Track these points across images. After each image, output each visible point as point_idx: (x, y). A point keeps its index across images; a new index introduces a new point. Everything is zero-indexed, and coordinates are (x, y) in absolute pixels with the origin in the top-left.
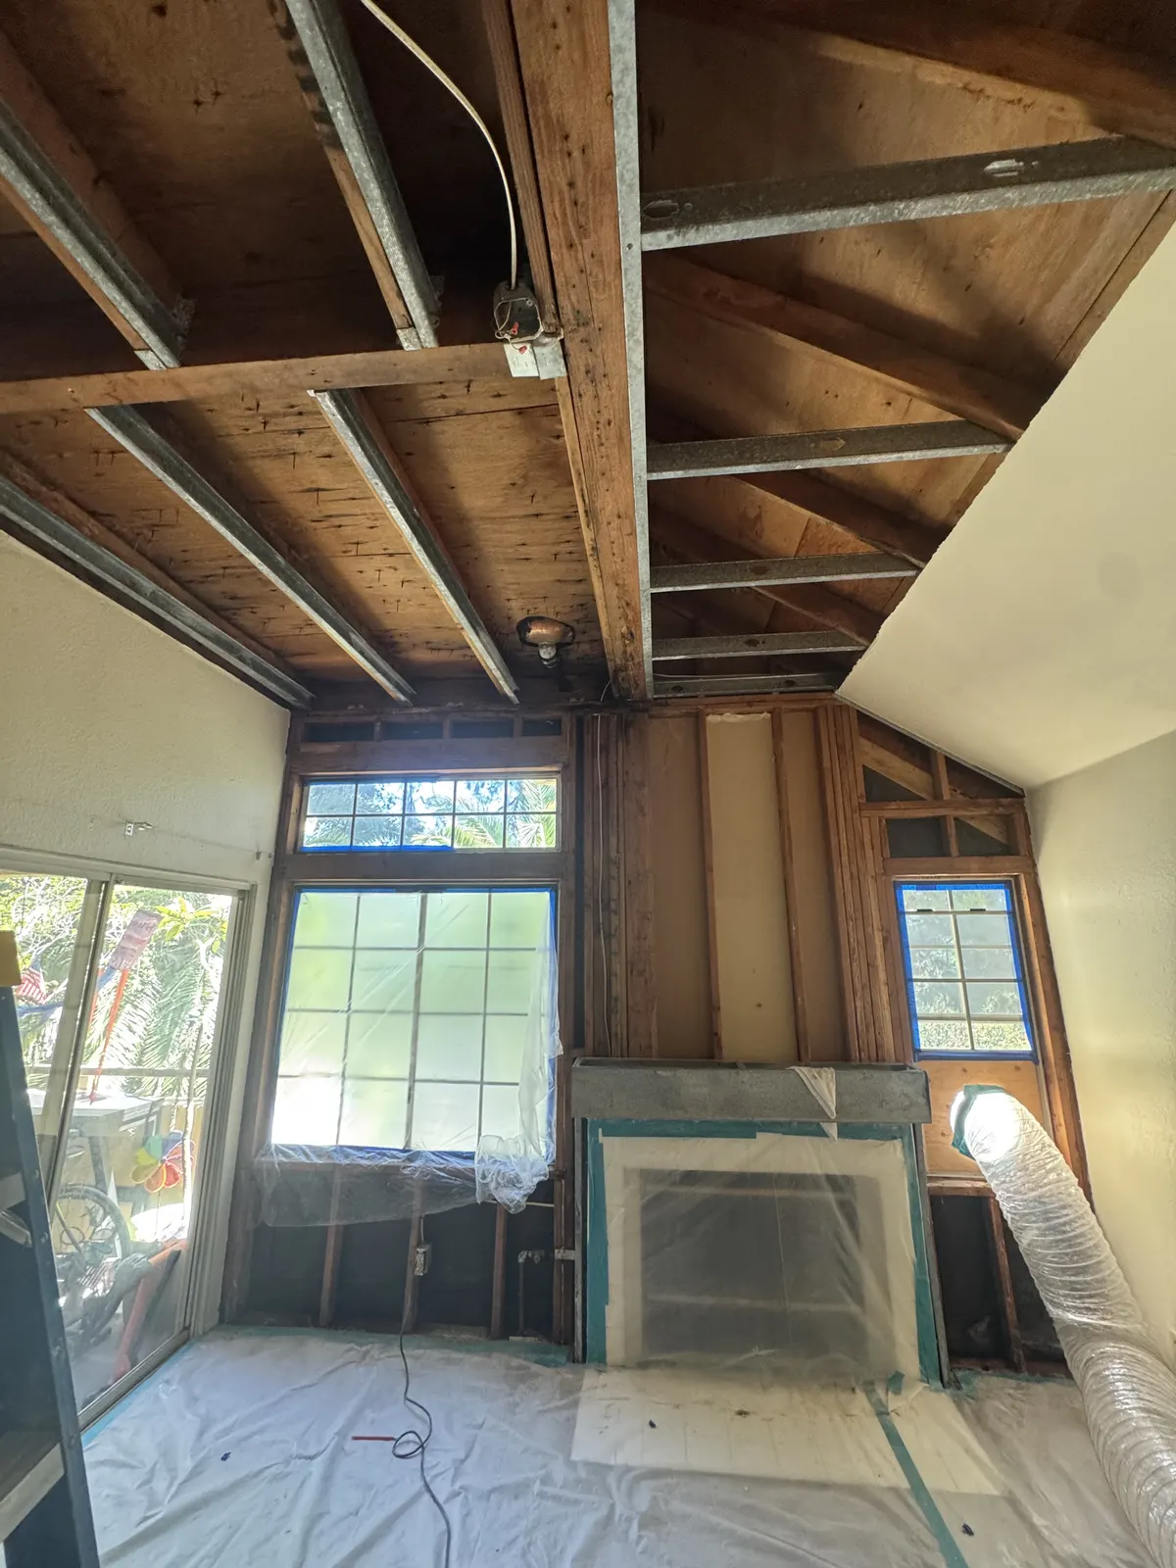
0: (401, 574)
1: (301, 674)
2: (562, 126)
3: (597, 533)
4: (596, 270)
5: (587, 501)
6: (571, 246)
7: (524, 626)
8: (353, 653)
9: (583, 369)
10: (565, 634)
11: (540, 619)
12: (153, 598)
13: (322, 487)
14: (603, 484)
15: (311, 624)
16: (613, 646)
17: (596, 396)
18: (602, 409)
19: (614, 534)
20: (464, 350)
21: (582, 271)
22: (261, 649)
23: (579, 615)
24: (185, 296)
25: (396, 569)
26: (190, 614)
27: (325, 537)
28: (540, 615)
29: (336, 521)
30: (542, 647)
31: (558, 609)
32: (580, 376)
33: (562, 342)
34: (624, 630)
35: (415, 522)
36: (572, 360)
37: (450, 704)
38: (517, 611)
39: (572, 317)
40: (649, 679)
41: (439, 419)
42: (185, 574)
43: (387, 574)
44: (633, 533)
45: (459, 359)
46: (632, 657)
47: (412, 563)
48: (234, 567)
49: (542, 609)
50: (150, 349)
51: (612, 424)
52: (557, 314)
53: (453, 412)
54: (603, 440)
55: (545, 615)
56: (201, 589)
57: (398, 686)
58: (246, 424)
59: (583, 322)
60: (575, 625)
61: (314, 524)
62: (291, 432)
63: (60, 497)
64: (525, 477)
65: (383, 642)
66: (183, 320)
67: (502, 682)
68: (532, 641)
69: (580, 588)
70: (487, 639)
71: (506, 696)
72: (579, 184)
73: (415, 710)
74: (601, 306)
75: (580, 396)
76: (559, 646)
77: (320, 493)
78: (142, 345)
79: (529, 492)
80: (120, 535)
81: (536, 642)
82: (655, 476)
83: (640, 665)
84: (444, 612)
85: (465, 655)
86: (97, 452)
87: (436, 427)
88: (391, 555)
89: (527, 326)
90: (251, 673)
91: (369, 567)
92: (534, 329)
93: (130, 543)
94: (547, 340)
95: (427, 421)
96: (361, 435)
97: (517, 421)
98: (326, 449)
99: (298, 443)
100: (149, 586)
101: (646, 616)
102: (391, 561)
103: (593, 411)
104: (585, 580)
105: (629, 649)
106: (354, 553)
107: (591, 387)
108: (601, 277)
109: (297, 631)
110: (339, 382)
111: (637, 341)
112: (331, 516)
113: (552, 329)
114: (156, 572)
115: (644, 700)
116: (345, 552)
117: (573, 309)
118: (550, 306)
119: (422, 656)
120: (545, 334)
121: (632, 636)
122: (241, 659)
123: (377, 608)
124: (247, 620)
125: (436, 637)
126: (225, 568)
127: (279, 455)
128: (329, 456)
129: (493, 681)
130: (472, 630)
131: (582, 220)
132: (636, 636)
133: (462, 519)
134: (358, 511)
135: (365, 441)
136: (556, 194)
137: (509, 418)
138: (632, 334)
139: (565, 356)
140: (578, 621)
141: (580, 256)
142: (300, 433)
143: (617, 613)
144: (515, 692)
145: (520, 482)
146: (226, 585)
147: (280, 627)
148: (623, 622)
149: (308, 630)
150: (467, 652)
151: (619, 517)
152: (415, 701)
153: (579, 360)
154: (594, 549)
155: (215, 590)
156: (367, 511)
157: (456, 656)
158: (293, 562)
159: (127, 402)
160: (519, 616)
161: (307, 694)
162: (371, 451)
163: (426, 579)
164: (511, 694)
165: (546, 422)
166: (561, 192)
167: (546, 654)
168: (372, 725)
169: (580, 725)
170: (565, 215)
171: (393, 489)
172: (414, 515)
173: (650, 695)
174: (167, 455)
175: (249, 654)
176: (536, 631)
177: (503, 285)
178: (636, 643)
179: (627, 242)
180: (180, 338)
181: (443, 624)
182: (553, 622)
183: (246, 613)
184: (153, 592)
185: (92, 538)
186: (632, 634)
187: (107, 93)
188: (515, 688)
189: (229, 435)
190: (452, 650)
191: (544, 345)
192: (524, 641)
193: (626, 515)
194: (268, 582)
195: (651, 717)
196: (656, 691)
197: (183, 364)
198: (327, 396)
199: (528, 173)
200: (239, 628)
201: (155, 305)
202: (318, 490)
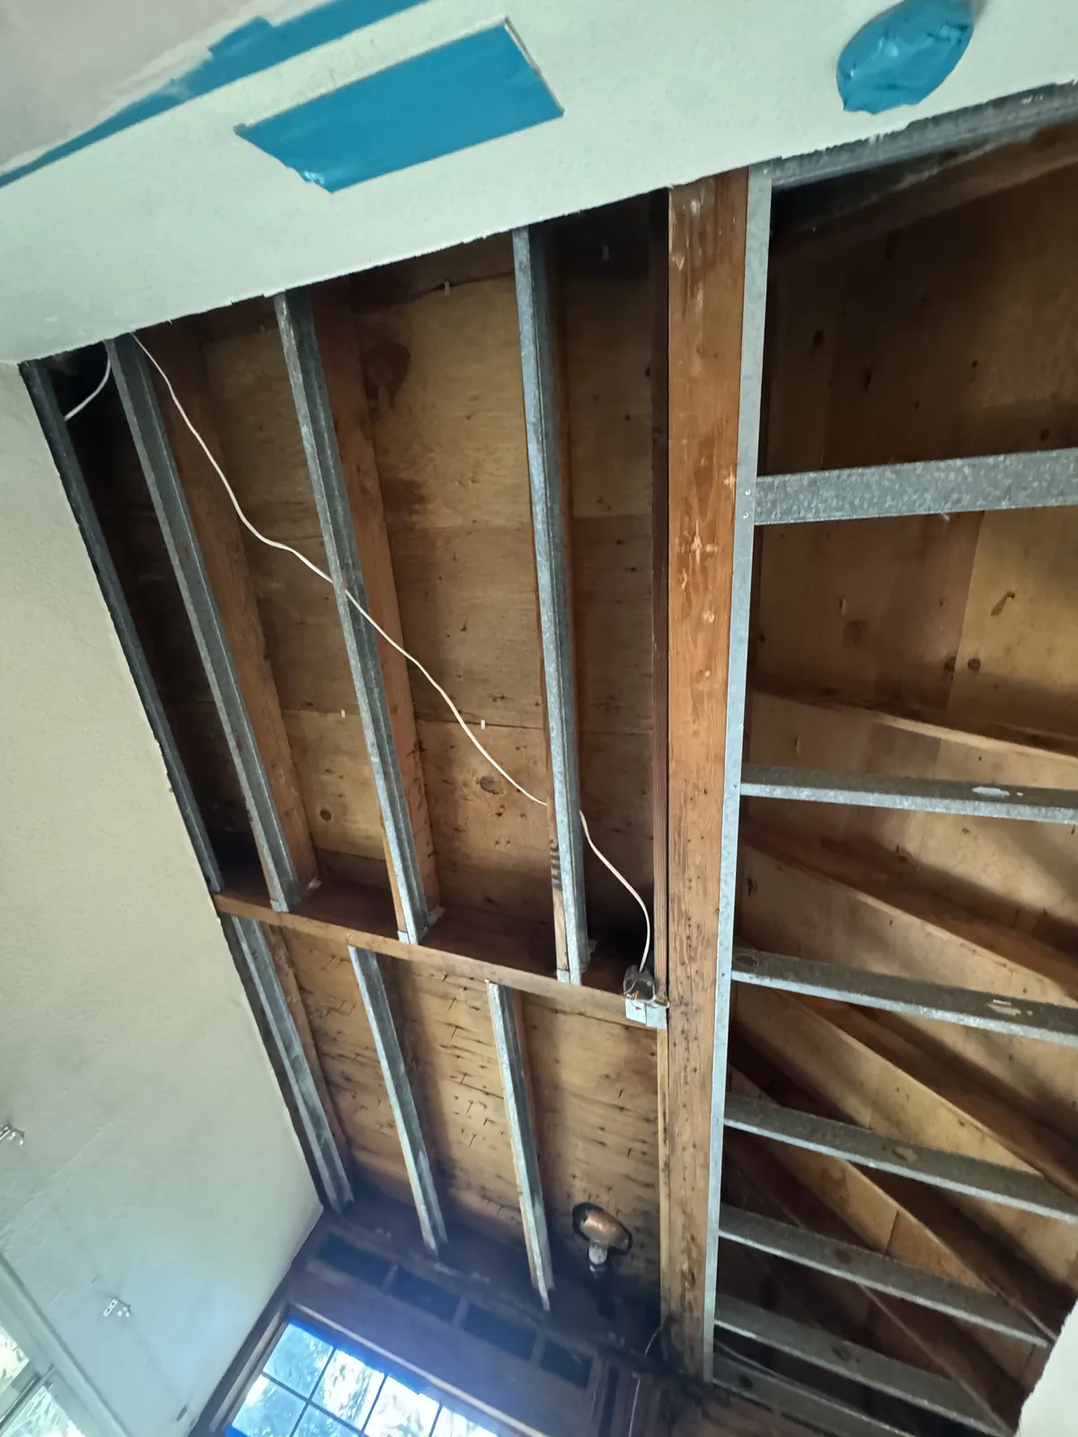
0: (490, 1113)
1: (354, 1169)
2: (687, 915)
3: (673, 1149)
4: (697, 979)
5: (667, 1120)
6: (683, 964)
7: (581, 1211)
8: (413, 1171)
9: (680, 1029)
10: (620, 1239)
11: (599, 1211)
12: (294, 1062)
13: (460, 1025)
14: (683, 1114)
15: (392, 1125)
16: (671, 1285)
17: (687, 1049)
18: (691, 1059)
19: (688, 1160)
20: (598, 993)
21: (688, 977)
22: (339, 1131)
23: (639, 1223)
24: (441, 906)
25: (485, 1106)
26: (309, 1083)
27: (444, 1061)
28: (600, 1205)
29: (458, 1052)
30: (594, 1244)
31: (620, 1207)
32: (677, 1033)
33: (668, 1010)
34: (685, 1267)
35: (517, 1080)
36: (672, 1022)
37: (476, 1275)
38: (579, 1191)
39: (677, 999)
40: (708, 1349)
41: (564, 1013)
42: (325, 1048)
43: (477, 1108)
44: (706, 1166)
45: (592, 996)
46: (691, 1307)
47: (501, 1108)
48: (365, 1057)
49: (604, 1200)
50: (407, 932)
51: (698, 1072)
52: (667, 993)
53: (577, 1012)
54: (689, 1080)
55: (605, 1208)
56: (330, 1063)
57: (434, 1228)
58: (434, 973)
59: (683, 1002)
60: (633, 1232)
61: (442, 1049)
62: (460, 986)
63: (291, 972)
64: (619, 1075)
65: (443, 1171)
66: (433, 918)
67: (540, 1274)
68: (585, 1232)
69: (646, 1193)
70: (540, 1209)
71: (537, 1292)
72: (694, 938)
73: (438, 1267)
74: (699, 998)
75: (675, 1045)
76: (612, 1252)
77: (458, 1029)
78: (404, 929)
79: (619, 1086)
80: (306, 1006)
81: (588, 1235)
82: (731, 1124)
83: (699, 1322)
84: (511, 1166)
85: (512, 1218)
86: (334, 957)
87: (561, 1017)
88: (487, 1094)
89: (646, 994)
90: (318, 1154)
91: (465, 1096)
92: (649, 996)
93: (308, 1013)
94: (655, 1005)
95: (557, 1011)
96: (506, 1010)
97: (623, 1032)
98: (477, 1004)
99: (461, 994)
100: (298, 1050)
101: (712, 1260)
102: (485, 1099)
103: (683, 1059)
104: (652, 1186)
105: (689, 1296)
106: (459, 1080)
107: (684, 1043)
108: (701, 984)
109: (378, 1127)
110: (508, 983)
111: (723, 1027)
112: (456, 1047)
113: (661, 1001)
114: (309, 1040)
115: (697, 1380)
116: (452, 1077)
117: (679, 994)
118: (663, 988)
119: (471, 1199)
120: (656, 1002)
121: (693, 1278)
122: (319, 1137)
123: (453, 1134)
124: (345, 1101)
125: (493, 1185)
126: (358, 1055)
127: (444, 997)
128: (477, 1009)
129: (531, 1265)
130: (529, 1197)
131: (692, 954)
132: (698, 1282)
133: (556, 1087)
134: (478, 1052)
135: (507, 1016)
136: (678, 938)
137: (617, 1030)
138: (720, 1021)
139: (668, 1018)
140: (637, 1229)
141: (689, 970)
142: (465, 989)
143: (681, 1245)
144: (550, 1292)
145: (614, 1076)
146: (350, 1069)
147: (365, 1119)
148: (685, 1256)
149: (386, 1130)
150: (515, 1214)
151: (694, 1146)
152: (445, 1254)
153: (678, 1022)
154: (667, 1165)
155: (337, 1068)
156: (485, 1054)
157: (504, 1215)
158: (409, 1072)
159: (375, 950)
160: (580, 1198)
161: (349, 1196)
162: (508, 1022)
163: (506, 1125)
164: (544, 1294)
165: (645, 1041)
166: (681, 939)
167: (596, 1256)
168: (386, 1266)
169: (613, 1380)
170: (681, 949)
171: (513, 1050)
172: (520, 1076)
173: (708, 1376)
174: (376, 980)
175: (327, 1134)
176: (591, 1222)
177: (633, 967)
178: (697, 1292)
179: (722, 971)
180: (426, 928)
181: (504, 1176)
182: (612, 1220)
183: (348, 1096)
184: (297, 1057)
185: (289, 1006)
186: (693, 1275)
187: (457, 830)
188: (551, 1284)
189: (419, 975)
190: (503, 1206)
191: (654, 1008)
192: (576, 1227)
193: (701, 1147)
194: (381, 1077)
195: (706, 1415)
196: (716, 1373)
197: (420, 944)
198: (496, 987)
199: (663, 928)
200: (335, 1104)
201: (423, 912)
202: (457, 1027)
